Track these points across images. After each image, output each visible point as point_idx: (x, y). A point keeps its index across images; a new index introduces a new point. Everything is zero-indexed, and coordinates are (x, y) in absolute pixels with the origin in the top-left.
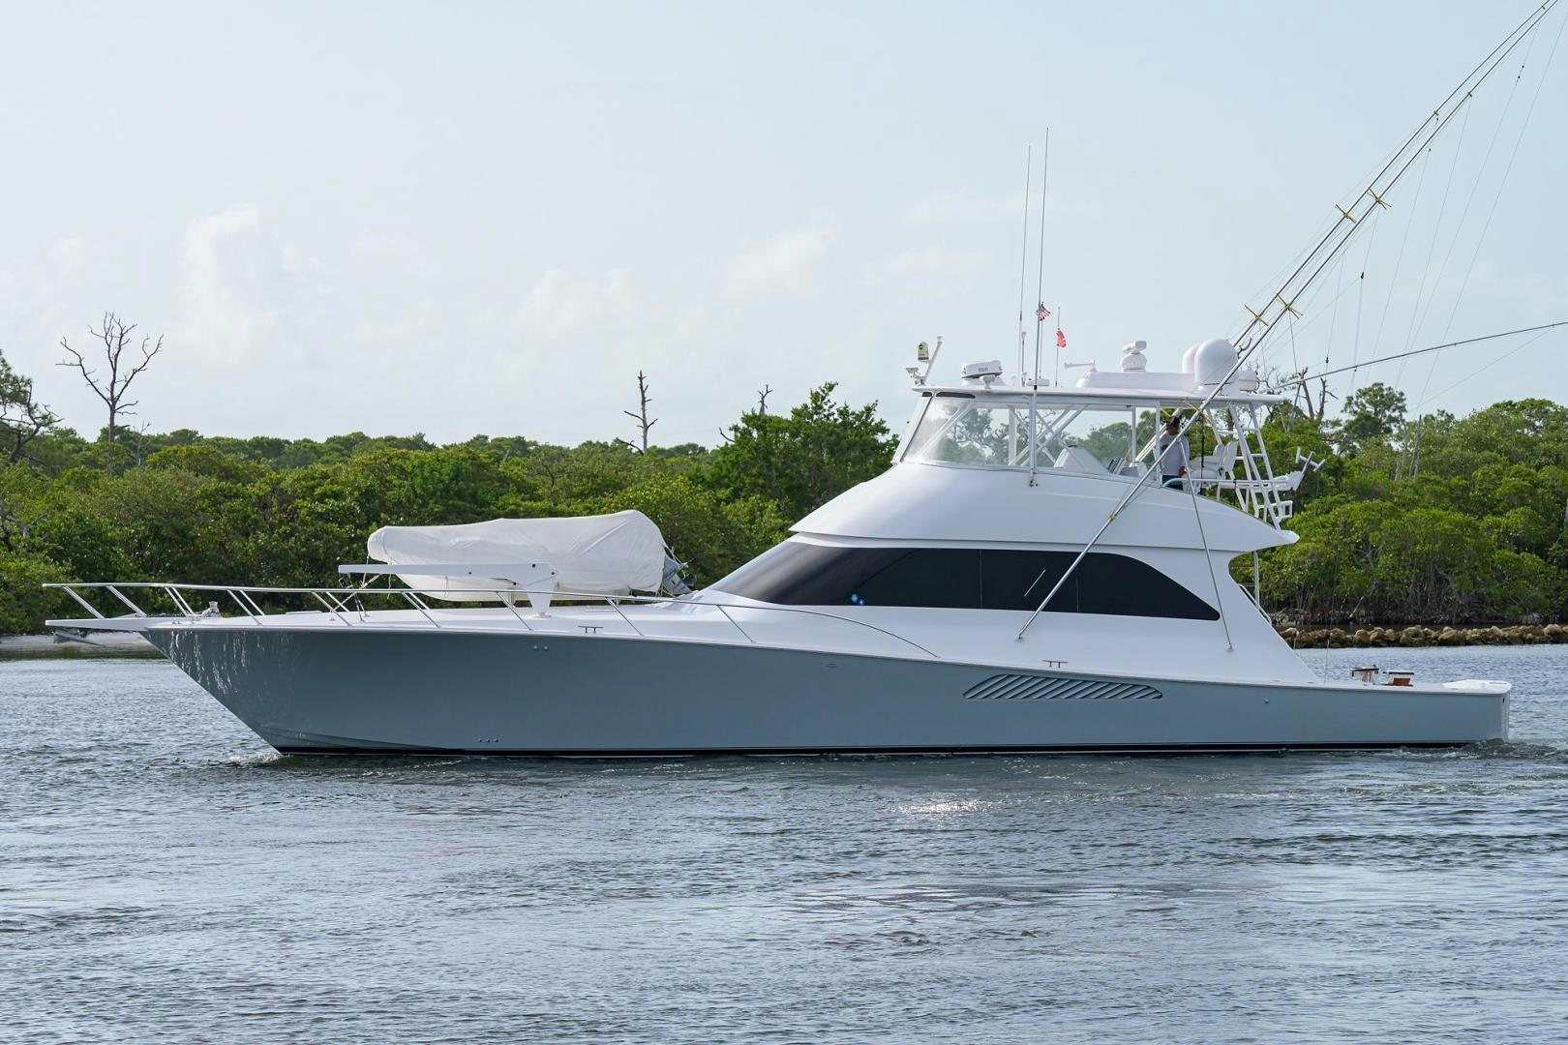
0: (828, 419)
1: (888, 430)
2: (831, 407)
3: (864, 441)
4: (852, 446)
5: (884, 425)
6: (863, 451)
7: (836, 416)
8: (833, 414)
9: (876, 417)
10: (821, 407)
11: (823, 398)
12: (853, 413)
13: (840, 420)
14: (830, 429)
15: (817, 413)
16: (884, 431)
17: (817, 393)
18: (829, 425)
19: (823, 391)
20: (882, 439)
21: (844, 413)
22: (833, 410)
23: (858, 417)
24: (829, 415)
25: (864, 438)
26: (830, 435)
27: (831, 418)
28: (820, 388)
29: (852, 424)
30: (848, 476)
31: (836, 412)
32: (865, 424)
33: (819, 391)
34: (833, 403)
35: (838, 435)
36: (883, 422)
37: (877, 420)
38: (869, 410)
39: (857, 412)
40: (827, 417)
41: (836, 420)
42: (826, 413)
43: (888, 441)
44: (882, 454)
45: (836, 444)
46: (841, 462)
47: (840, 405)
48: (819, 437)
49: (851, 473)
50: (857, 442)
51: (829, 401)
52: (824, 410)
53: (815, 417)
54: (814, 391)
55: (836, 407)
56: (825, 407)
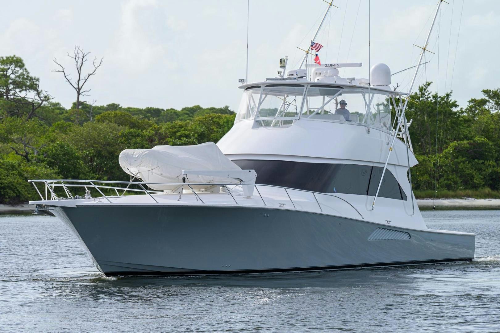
0: (428, 100)
1: (458, 106)
2: (429, 94)
3: (445, 111)
4: (440, 113)
5: (456, 103)
6: (445, 115)
7: (431, 98)
8: (430, 97)
9: (452, 99)
10: (424, 94)
11: (425, 90)
12: (440, 97)
13: (434, 101)
14: (428, 105)
15: (422, 97)
16: (456, 106)
17: (422, 87)
18: (428, 103)
19: (425, 86)
20: (454, 110)
21: (435, 97)
22: (430, 95)
23: (442, 99)
24: (428, 98)
25: (445, 109)
26: (429, 107)
27: (429, 99)
28: (423, 84)
29: (439, 102)
30: (437, 128)
32: (447, 103)
33: (423, 86)
34: (430, 92)
35: (432, 108)
37: (453, 101)
38: (448, 95)
39: (442, 97)
40: (427, 99)
41: (431, 100)
42: (426, 97)
43: (458, 111)
44: (455, 117)
45: (432, 112)
46: (434, 121)
47: (433, 93)
48: (423, 109)
49: (439, 127)
50: (442, 111)
51: (428, 91)
52: (426, 95)
53: (421, 99)
54: (420, 86)
55: (432, 94)
56: (426, 94)
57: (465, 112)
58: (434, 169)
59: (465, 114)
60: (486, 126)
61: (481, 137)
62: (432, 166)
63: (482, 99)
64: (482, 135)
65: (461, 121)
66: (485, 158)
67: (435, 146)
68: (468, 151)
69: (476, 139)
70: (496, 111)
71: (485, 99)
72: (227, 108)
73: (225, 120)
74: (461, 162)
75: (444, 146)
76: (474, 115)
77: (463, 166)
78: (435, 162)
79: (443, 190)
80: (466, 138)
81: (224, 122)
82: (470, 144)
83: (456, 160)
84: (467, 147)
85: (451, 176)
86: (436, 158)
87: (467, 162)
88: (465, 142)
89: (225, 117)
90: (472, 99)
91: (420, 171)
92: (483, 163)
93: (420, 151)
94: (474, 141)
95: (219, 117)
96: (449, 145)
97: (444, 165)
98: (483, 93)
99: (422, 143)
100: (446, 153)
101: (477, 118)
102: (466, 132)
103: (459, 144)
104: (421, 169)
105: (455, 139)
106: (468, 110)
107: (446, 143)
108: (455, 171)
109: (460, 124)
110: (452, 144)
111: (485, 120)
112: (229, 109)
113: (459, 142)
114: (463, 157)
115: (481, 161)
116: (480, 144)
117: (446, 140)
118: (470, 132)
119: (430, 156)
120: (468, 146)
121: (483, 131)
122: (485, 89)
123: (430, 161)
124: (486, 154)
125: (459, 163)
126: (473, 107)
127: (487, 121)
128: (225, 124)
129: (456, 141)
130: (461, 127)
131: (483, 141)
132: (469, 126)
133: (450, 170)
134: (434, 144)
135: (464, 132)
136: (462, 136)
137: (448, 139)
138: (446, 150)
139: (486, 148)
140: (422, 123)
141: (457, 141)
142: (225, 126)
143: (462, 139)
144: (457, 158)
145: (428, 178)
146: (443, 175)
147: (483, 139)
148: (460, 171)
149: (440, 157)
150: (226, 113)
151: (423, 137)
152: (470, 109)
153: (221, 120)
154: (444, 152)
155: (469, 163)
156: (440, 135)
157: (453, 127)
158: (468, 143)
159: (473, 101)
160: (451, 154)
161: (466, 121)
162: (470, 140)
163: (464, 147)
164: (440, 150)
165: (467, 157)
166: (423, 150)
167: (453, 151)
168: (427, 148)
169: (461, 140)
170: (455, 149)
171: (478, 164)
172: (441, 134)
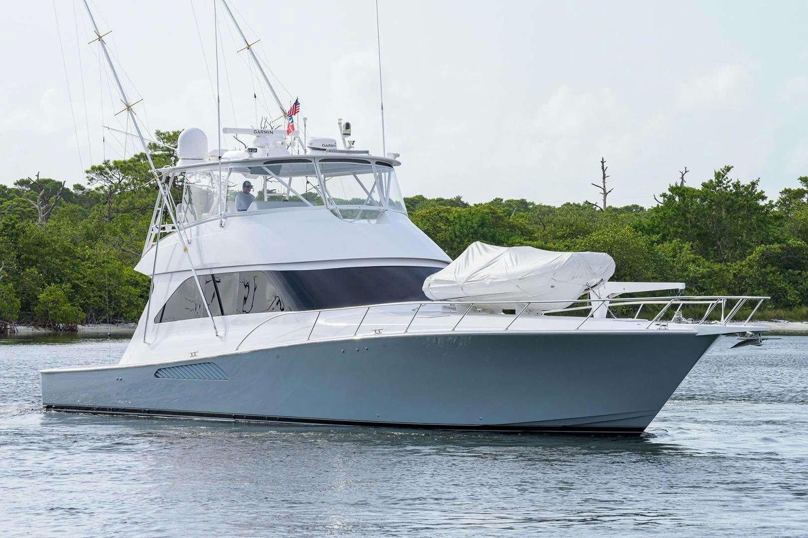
0: (726, 190)
1: (766, 198)
2: (728, 182)
3: (750, 205)
4: (741, 207)
5: (764, 194)
6: (749, 211)
7: (731, 188)
8: (730, 186)
9: (758, 189)
10: (721, 182)
11: (723, 176)
12: (743, 186)
13: (734, 191)
14: (727, 196)
15: (718, 186)
16: (764, 198)
17: (719, 173)
18: (727, 194)
19: (723, 171)
20: (762, 203)
21: (737, 186)
22: (730, 184)
23: (746, 188)
24: (727, 187)
25: (750, 202)
26: (728, 200)
27: (728, 189)
28: (721, 169)
29: (742, 193)
30: (739, 227)
31: (731, 185)
32: (751, 193)
33: (721, 171)
34: (729, 179)
35: (732, 200)
36: (763, 192)
37: (759, 191)
38: (753, 184)
39: (746, 186)
40: (725, 188)
41: (731, 191)
42: (725, 186)
43: (766, 205)
44: (762, 213)
45: (730, 206)
46: (735, 218)
47: (734, 181)
48: (719, 202)
49: (741, 226)
50: (745, 205)
51: (727, 178)
52: (724, 184)
53: (717, 188)
54: (717, 171)
55: (731, 182)
56: (724, 182)
57: (776, 206)
58: (734, 281)
59: (775, 209)
60: (803, 225)
61: (797, 239)
62: (731, 277)
63: (799, 189)
64: (798, 237)
65: (770, 217)
66: (802, 268)
67: (735, 251)
68: (779, 258)
69: (790, 242)
71: (803, 189)
72: (459, 198)
73: (456, 215)
74: (771, 272)
75: (748, 251)
76: (788, 210)
77: (773, 278)
78: (735, 272)
79: (746, 310)
80: (777, 240)
81: (455, 218)
82: (782, 249)
83: (763, 270)
84: (778, 253)
85: (756, 291)
86: (737, 267)
87: (779, 272)
88: (776, 246)
89: (456, 211)
90: (785, 189)
91: (716, 284)
92: (799, 274)
93: (716, 258)
94: (788, 245)
95: (448, 211)
96: (755, 250)
97: (747, 277)
98: (800, 181)
99: (719, 247)
100: (750, 260)
101: (791, 215)
102: (777, 233)
103: (767, 249)
104: (716, 281)
105: (762, 243)
106: (780, 204)
107: (750, 247)
108: (762, 284)
109: (769, 223)
110: (758, 249)
111: (803, 217)
112: (462, 200)
113: (767, 246)
114: (773, 265)
115: (797, 272)
116: (795, 248)
117: (751, 244)
118: (782, 233)
119: (729, 264)
120: (780, 251)
121: (800, 231)
122: (803, 176)
123: (728, 271)
124: (804, 262)
125: (767, 274)
126: (787, 200)
127: (805, 219)
128: (457, 221)
129: (763, 245)
130: (771, 226)
131: (799, 244)
132: (781, 225)
133: (756, 283)
134: (734, 248)
135: (774, 232)
136: (771, 238)
137: (752, 242)
138: (751, 257)
139: (804, 254)
140: (718, 220)
141: (766, 245)
142: (456, 223)
143: (772, 243)
144: (765, 267)
146: (747, 289)
147: (799, 242)
148: (769, 284)
149: (743, 266)
150: (458, 205)
151: (719, 239)
152: (783, 203)
153: (451, 215)
154: (747, 259)
155: (780, 274)
156: (742, 236)
157: (759, 227)
158: (780, 248)
159: (787, 191)
160: (757, 262)
161: (777, 218)
162: (782, 244)
163: (774, 253)
164: (743, 257)
165: (779, 267)
166: (720, 255)
167: (760, 258)
168: (725, 254)
169: (770, 244)
170: (762, 255)
171: (793, 275)
172: (744, 235)
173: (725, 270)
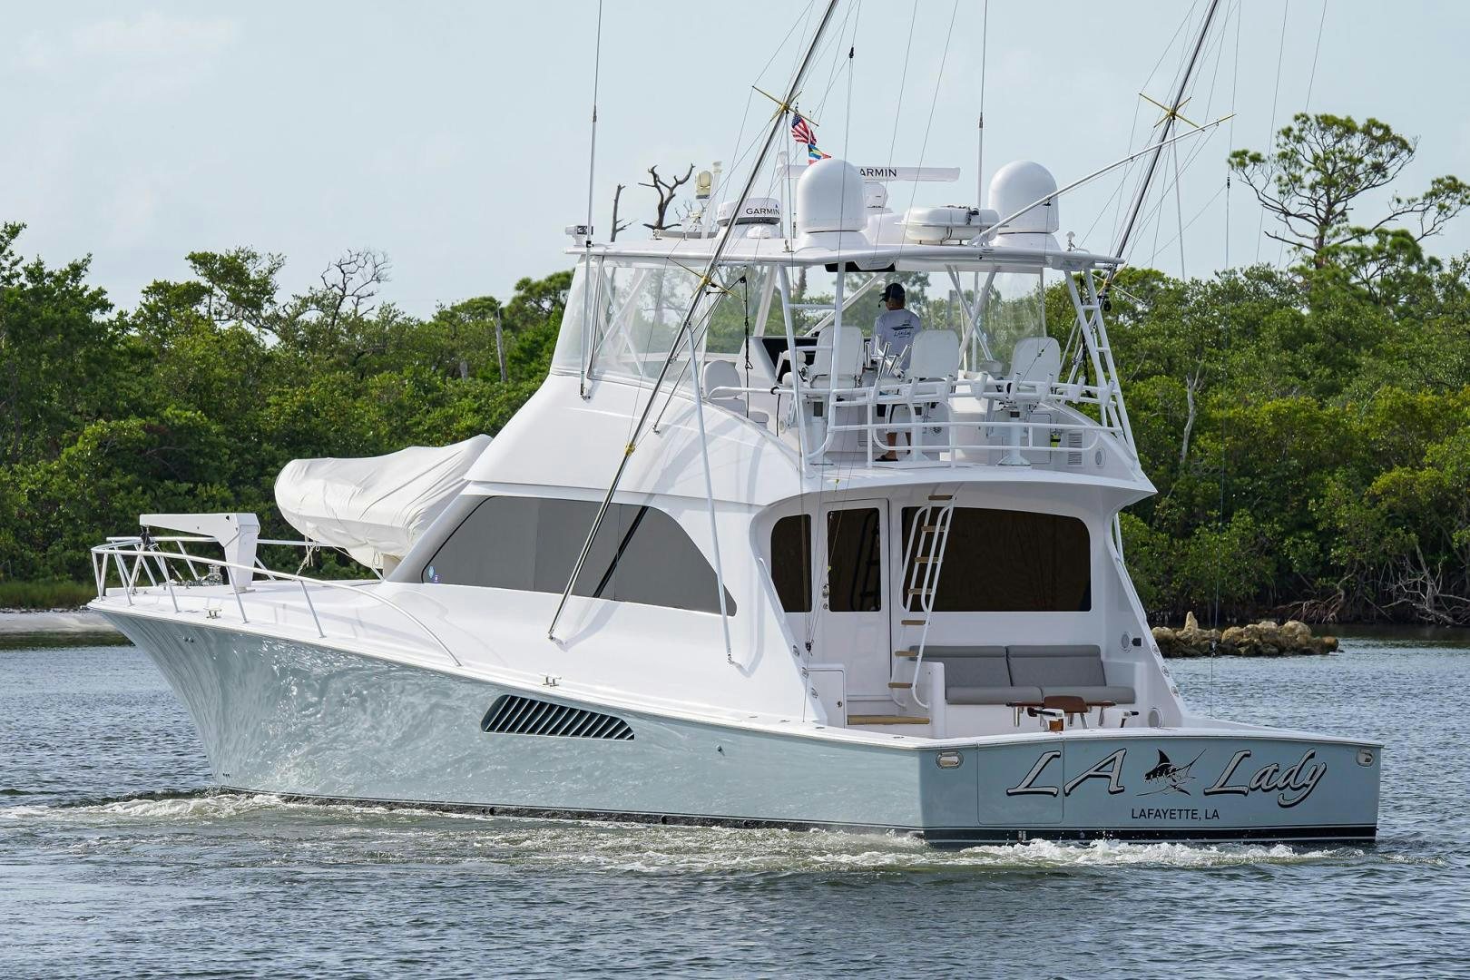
0: (10, 283)
1: (112, 306)
2: (15, 263)
3: (67, 321)
4: (48, 328)
5: (104, 297)
6: (66, 336)
7: (23, 279)
8: (18, 275)
9: (90, 282)
12: (51, 274)
13: (30, 286)
14: (12, 300)
16: (106, 306)
18: (11, 294)
20: (97, 317)
21: (35, 273)
22: (19, 268)
23: (59, 280)
24: (12, 276)
25: (68, 315)
26: (14, 308)
27: (15, 282)
29: (50, 292)
30: (41, 376)
31: (21, 271)
32: (76, 295)
34: (17, 257)
35: (24, 309)
36: (101, 292)
37: (93, 288)
38: (76, 270)
39: (57, 273)
41: (22, 286)
43: (111, 322)
44: (101, 343)
45: (21, 325)
46: (31, 354)
47: (30, 261)
49: (46, 372)
50: (56, 322)
51: (11, 254)
55: (23, 264)
57: (134, 325)
58: (31, 510)
59: (133, 333)
60: (200, 370)
61: (185, 406)
62: (24, 500)
63: (188, 283)
64: (188, 401)
65: (121, 353)
66: (197, 476)
67: (34, 435)
68: (141, 451)
69: (168, 412)
70: (233, 323)
71: (198, 284)
74: (121, 487)
75: (65, 436)
76: (161, 333)
77: (126, 502)
78: (33, 487)
79: (61, 581)
80: (137, 409)
82: (149, 429)
83: (103, 482)
84: (139, 440)
85: (85, 534)
86: (38, 476)
87: (140, 488)
88: (134, 422)
90: (155, 282)
92: (190, 492)
94: (162, 421)
96: (82, 433)
97: (63, 500)
98: (190, 262)
100: (70, 458)
101: (170, 345)
102: (137, 390)
103: (112, 430)
105: (100, 414)
106: (142, 318)
107: (70, 425)
108: (100, 518)
109: (117, 365)
110: (88, 430)
111: (199, 351)
113: (113, 424)
114: (127, 469)
115: (185, 486)
116: (181, 428)
117: (72, 418)
118: (148, 390)
119: (17, 467)
120: (142, 434)
121: (193, 387)
122: (199, 250)
123: (17, 487)
124: (202, 461)
125: (113, 492)
126: (161, 309)
127: (204, 356)
129: (102, 421)
130: (122, 375)
131: (190, 419)
132: (147, 371)
133: (84, 515)
134: (32, 429)
135: (130, 388)
136: (123, 404)
137: (76, 413)
138: (72, 450)
139: (201, 444)
141: (108, 420)
143: (123, 415)
144: (107, 475)
145: (11, 541)
146: (62, 530)
147: (189, 414)
148: (116, 518)
149: (53, 473)
152: (150, 316)
154: (63, 456)
155: (144, 492)
156: (51, 399)
157: (92, 375)
158: (143, 427)
159: (159, 288)
160: (88, 462)
161: (136, 355)
162: (148, 418)
163: (128, 440)
164: (53, 449)
165: (142, 474)
167: (95, 452)
168: (9, 444)
169: (120, 418)
170: (100, 445)
171: (174, 494)
172: (55, 395)
173: (8, 484)
